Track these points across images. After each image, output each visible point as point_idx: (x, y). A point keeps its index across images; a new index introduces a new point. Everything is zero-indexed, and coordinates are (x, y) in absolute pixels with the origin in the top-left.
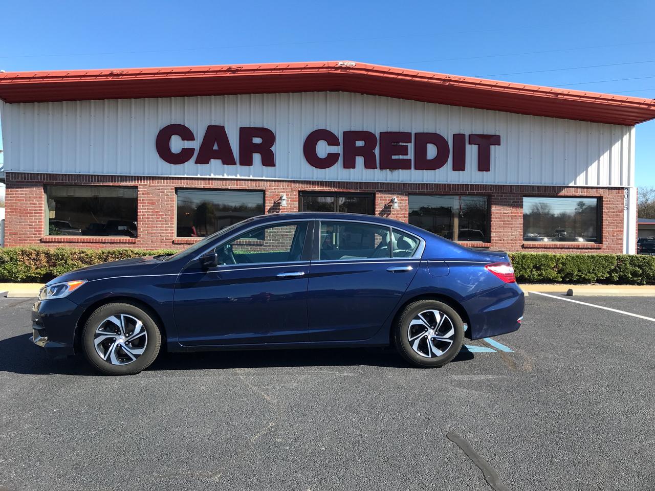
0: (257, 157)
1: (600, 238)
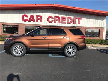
1: (99, 36)
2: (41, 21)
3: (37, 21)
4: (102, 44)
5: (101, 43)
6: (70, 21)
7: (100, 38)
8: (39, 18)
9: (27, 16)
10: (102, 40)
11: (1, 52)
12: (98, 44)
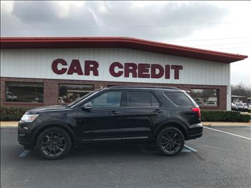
0: (91, 72)
3: (87, 73)
6: (157, 72)
8: (92, 66)
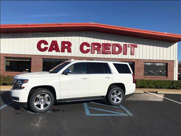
0: (66, 50)
1: (167, 75)
2: (69, 51)
3: (63, 51)
4: (173, 88)
5: (171, 87)
6: (117, 49)
7: (168, 79)
9: (46, 43)
10: (173, 82)
11: (1, 108)
12: (166, 88)
